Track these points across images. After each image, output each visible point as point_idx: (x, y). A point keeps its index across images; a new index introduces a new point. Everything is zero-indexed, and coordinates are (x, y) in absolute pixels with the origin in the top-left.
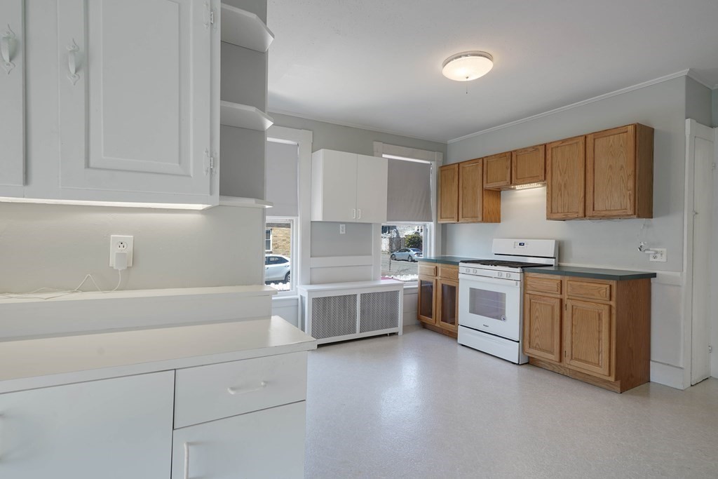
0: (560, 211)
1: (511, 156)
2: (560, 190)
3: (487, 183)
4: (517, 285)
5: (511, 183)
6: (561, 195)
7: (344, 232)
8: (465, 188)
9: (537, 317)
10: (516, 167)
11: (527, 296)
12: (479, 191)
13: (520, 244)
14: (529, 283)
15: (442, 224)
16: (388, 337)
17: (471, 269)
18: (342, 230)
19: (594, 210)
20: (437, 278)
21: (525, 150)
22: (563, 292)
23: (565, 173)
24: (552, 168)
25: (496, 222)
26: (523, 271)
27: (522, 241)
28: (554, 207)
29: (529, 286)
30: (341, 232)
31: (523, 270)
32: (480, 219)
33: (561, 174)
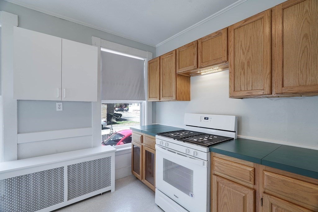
0: (243, 89)
1: (197, 45)
2: (243, 68)
3: (179, 68)
4: (204, 165)
5: (198, 67)
6: (244, 73)
7: (61, 109)
8: (164, 74)
9: (225, 204)
10: (202, 53)
11: (215, 178)
12: (173, 76)
13: (205, 118)
14: (216, 164)
15: (153, 102)
16: (102, 196)
17: (164, 142)
18: (59, 108)
19: (283, 86)
20: (142, 144)
21: (209, 36)
22: (257, 182)
23: (248, 51)
24: (234, 48)
25: (187, 100)
26: (210, 151)
27: (207, 116)
28: (237, 85)
29: (216, 168)
30: (58, 110)
31: (210, 149)
32: (174, 98)
33: (244, 53)
